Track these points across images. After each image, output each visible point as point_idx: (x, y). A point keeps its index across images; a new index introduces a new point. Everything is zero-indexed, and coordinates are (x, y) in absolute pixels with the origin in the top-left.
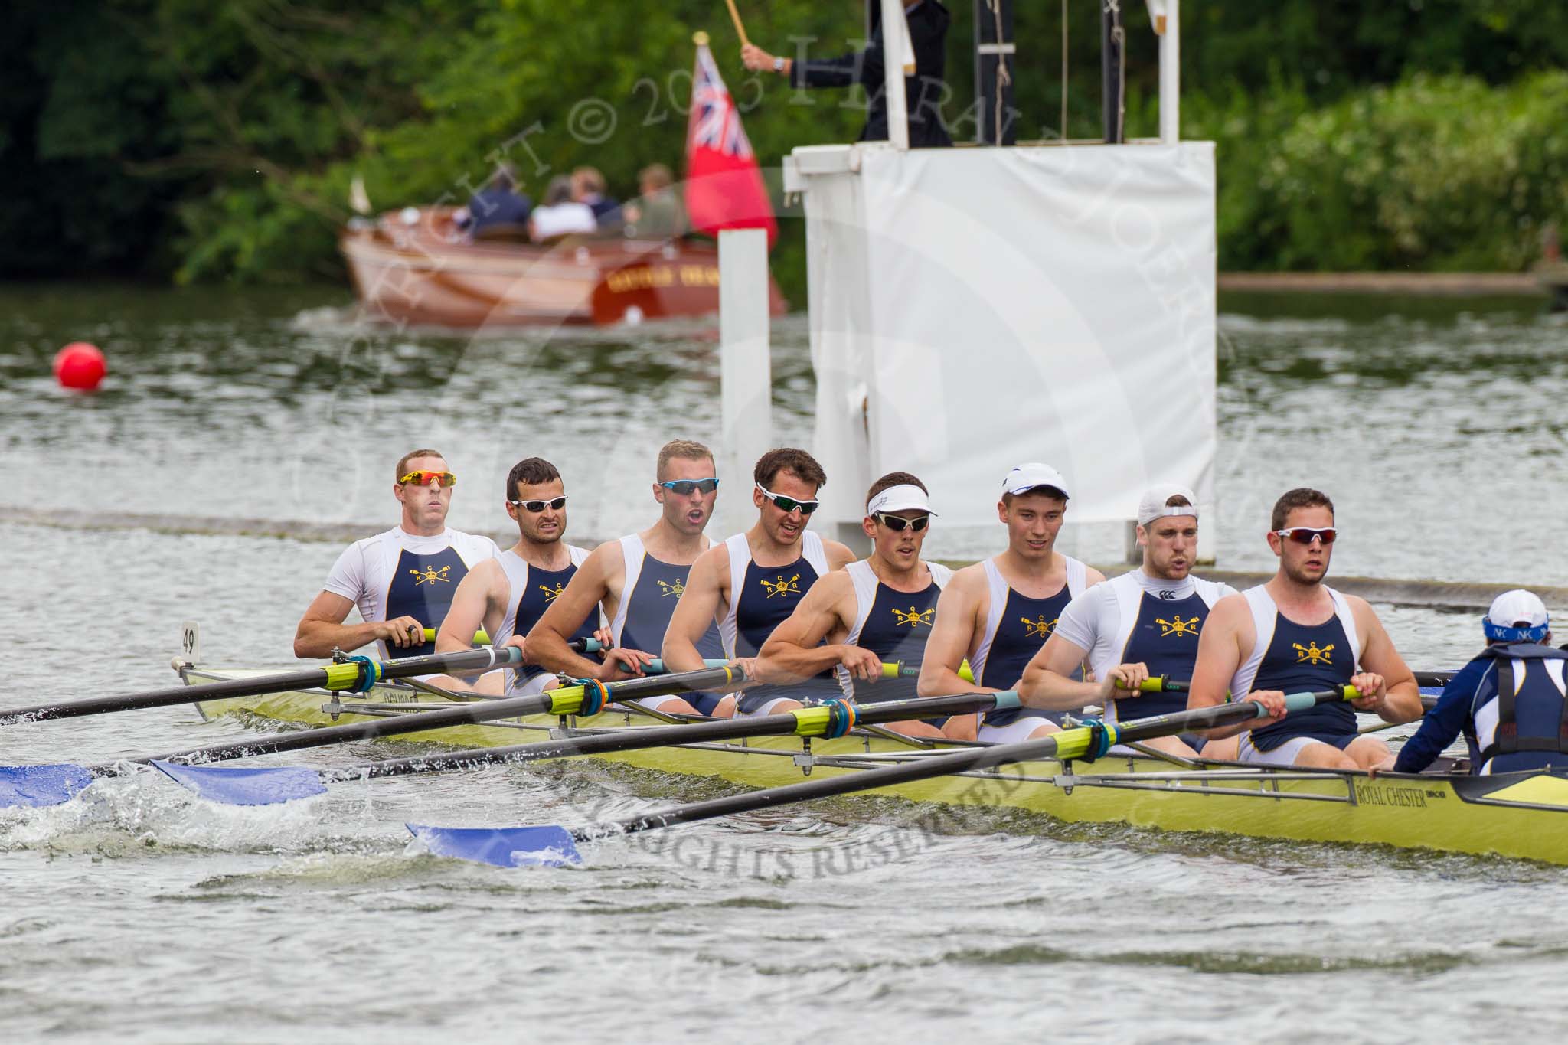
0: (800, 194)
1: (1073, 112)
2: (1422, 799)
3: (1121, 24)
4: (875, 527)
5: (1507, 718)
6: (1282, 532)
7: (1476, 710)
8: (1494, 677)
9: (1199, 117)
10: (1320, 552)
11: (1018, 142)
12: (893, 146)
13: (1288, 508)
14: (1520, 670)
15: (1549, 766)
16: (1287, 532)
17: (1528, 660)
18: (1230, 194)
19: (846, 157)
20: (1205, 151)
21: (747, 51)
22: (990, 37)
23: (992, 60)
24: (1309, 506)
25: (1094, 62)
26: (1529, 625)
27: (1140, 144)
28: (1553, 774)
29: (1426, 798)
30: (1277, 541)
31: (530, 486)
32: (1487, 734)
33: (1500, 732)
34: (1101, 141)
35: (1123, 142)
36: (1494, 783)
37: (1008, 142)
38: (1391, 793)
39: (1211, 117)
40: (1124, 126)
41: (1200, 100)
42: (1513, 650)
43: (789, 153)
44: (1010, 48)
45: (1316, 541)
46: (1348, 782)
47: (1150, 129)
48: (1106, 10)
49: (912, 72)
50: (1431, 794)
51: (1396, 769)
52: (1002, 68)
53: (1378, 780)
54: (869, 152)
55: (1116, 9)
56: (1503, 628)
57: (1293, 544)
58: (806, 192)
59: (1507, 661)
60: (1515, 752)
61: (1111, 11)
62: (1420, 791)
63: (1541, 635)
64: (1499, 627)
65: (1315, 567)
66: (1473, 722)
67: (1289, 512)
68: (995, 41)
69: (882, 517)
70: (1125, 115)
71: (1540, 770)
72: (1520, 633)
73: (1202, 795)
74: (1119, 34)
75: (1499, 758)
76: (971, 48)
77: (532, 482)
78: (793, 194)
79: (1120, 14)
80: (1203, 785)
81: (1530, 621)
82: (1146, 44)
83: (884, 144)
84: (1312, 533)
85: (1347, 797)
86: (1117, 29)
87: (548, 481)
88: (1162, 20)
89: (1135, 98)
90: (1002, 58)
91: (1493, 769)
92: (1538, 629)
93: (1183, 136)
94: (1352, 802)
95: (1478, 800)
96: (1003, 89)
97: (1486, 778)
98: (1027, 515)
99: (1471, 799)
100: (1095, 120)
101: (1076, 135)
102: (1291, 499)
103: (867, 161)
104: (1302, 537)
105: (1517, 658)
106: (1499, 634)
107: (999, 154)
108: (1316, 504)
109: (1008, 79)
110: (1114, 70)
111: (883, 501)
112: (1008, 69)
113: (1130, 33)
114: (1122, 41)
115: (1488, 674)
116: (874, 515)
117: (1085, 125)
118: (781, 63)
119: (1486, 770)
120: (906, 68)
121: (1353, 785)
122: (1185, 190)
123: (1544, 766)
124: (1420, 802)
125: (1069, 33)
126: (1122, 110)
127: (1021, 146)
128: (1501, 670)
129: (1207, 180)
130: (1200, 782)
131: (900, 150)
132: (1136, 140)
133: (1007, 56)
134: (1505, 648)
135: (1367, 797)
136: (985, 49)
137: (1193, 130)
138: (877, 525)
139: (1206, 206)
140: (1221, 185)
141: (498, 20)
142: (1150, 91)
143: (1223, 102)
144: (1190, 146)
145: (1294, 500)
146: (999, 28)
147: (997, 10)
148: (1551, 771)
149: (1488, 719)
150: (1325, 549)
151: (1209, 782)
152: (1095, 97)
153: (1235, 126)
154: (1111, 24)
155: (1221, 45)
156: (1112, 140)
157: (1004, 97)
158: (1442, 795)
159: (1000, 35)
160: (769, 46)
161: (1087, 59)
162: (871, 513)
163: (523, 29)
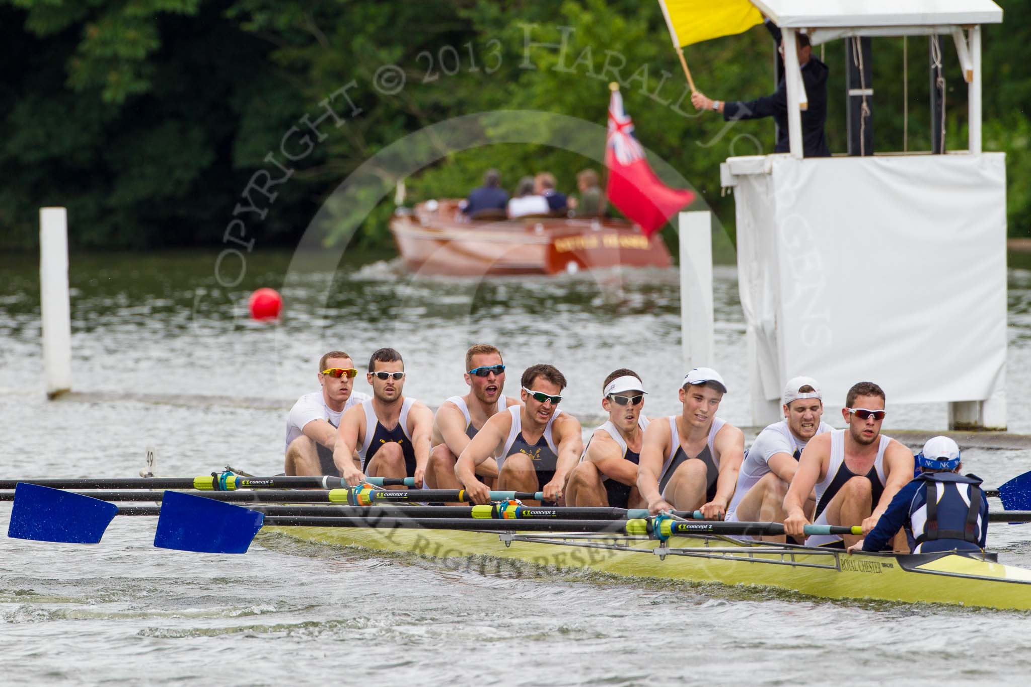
0: (732, 188)
1: (912, 133)
2: (879, 568)
3: (943, 76)
4: (609, 405)
5: (932, 518)
6: (851, 410)
7: (913, 512)
8: (924, 492)
9: (996, 137)
10: (873, 425)
11: (875, 154)
12: (792, 156)
13: (856, 395)
14: (940, 489)
15: (956, 549)
16: (853, 410)
17: (946, 483)
18: (1016, 187)
19: (762, 164)
20: (999, 159)
21: (695, 97)
22: (856, 85)
23: (858, 100)
24: (869, 396)
25: (926, 100)
26: (947, 459)
27: (956, 154)
28: (958, 553)
29: (882, 568)
30: (847, 414)
31: (381, 363)
32: (918, 528)
33: (927, 527)
34: (930, 152)
35: (945, 153)
36: (922, 559)
37: (869, 153)
38: (861, 564)
39: (1004, 136)
40: (946, 142)
41: (997, 126)
42: (937, 476)
43: (724, 161)
44: (870, 92)
45: (871, 418)
46: (835, 557)
47: (963, 144)
48: (933, 67)
49: (805, 108)
50: (884, 565)
51: (863, 549)
52: (864, 105)
53: (854, 556)
54: (776, 161)
55: (940, 66)
56: (931, 461)
57: (856, 418)
58: (736, 186)
59: (933, 483)
60: (936, 539)
61: (937, 67)
62: (878, 563)
63: (955, 465)
64: (928, 460)
65: (870, 434)
66: (910, 520)
67: (856, 398)
68: (860, 87)
69: (613, 397)
70: (946, 135)
71: (950, 551)
72: (941, 463)
73: (749, 563)
74: (942, 82)
75: (927, 542)
76: (844, 92)
77: (382, 361)
78: (727, 188)
79: (943, 69)
80: (750, 556)
81: (948, 457)
82: (960, 88)
83: (787, 155)
84: (869, 413)
85: (835, 566)
86: (941, 79)
87: (393, 361)
88: (970, 73)
89: (953, 123)
90: (864, 98)
91: (922, 550)
92: (953, 461)
93: (985, 149)
94: (838, 569)
95: (913, 569)
96: (865, 118)
97: (917, 555)
98: (698, 399)
99: (908, 568)
100: (927, 138)
101: (915, 149)
102: (858, 389)
103: (776, 167)
104: (863, 415)
105: (939, 481)
106: (929, 465)
107: (863, 162)
108: (873, 394)
109: (868, 112)
110: (939, 106)
111: (613, 387)
112: (869, 105)
113: (949, 82)
114: (944, 86)
115: (920, 491)
116: (608, 396)
117: (921, 142)
118: (718, 105)
119: (918, 551)
120: (801, 105)
121: (839, 558)
122: (985, 185)
123: (953, 549)
124: (878, 570)
125: (909, 82)
126: (944, 132)
127: (877, 156)
128: (929, 488)
129: (1001, 178)
130: (748, 554)
131: (798, 159)
132: (953, 152)
133: (868, 97)
134: (932, 475)
135: (847, 566)
136: (853, 92)
137: (992, 144)
138: (611, 403)
139: (1001, 195)
140: (1010, 181)
141: (535, 78)
142: (963, 120)
143: (1012, 127)
144: (989, 155)
145: (860, 390)
146: (862, 79)
147: (861, 67)
148: (957, 552)
149: (919, 519)
150: (876, 423)
151: (754, 554)
152: (926, 124)
153: (1020, 142)
154: (936, 76)
155: (1009, 89)
156: (938, 152)
157: (865, 124)
158: (891, 566)
159: (863, 83)
160: (710, 93)
161: (920, 98)
162: (606, 395)
163: (551, 84)
